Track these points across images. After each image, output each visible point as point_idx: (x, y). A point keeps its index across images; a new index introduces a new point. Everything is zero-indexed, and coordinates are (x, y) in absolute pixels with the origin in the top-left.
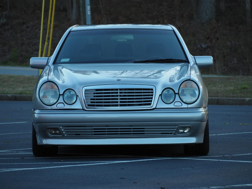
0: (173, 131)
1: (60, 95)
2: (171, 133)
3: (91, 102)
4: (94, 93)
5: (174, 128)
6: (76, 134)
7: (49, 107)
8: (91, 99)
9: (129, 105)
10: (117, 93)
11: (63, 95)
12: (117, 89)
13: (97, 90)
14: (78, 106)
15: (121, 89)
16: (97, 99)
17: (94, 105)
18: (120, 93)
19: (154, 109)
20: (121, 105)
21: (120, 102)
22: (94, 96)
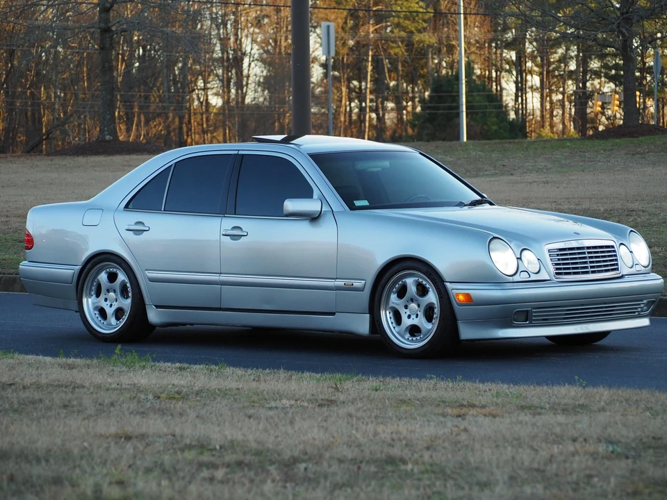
0: (636, 308)
1: (517, 258)
2: (634, 312)
3: (557, 269)
4: (558, 255)
5: (639, 304)
6: (544, 320)
7: (511, 279)
8: (556, 264)
9: (599, 272)
10: (584, 253)
11: (520, 259)
12: (583, 248)
13: (561, 250)
14: (544, 275)
15: (588, 248)
16: (564, 264)
17: (561, 274)
18: (589, 253)
19: (622, 277)
20: (593, 272)
21: (592, 267)
22: (559, 259)
